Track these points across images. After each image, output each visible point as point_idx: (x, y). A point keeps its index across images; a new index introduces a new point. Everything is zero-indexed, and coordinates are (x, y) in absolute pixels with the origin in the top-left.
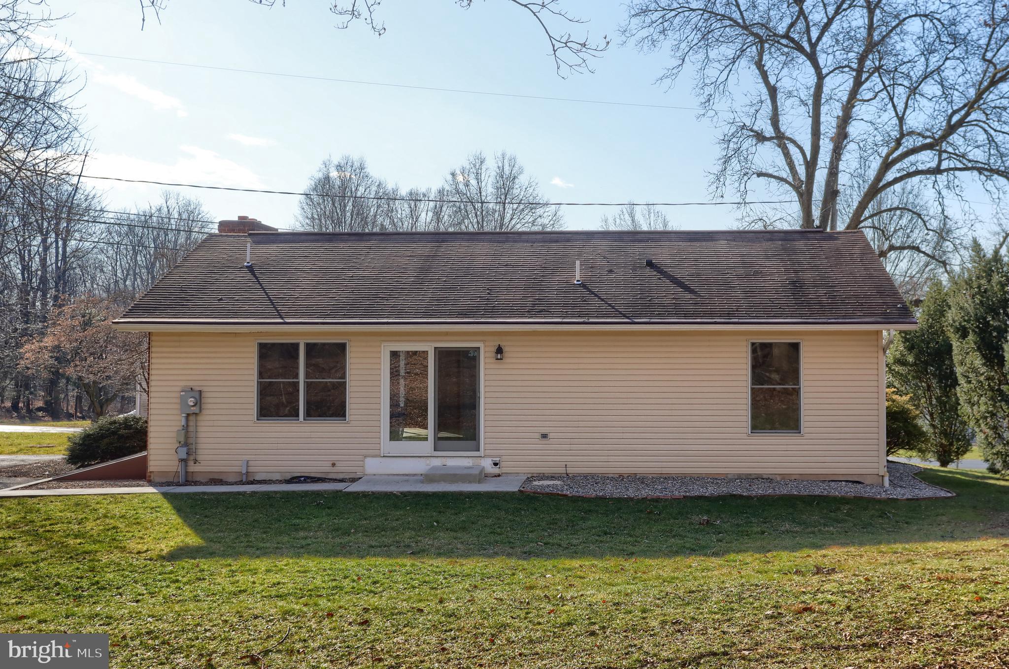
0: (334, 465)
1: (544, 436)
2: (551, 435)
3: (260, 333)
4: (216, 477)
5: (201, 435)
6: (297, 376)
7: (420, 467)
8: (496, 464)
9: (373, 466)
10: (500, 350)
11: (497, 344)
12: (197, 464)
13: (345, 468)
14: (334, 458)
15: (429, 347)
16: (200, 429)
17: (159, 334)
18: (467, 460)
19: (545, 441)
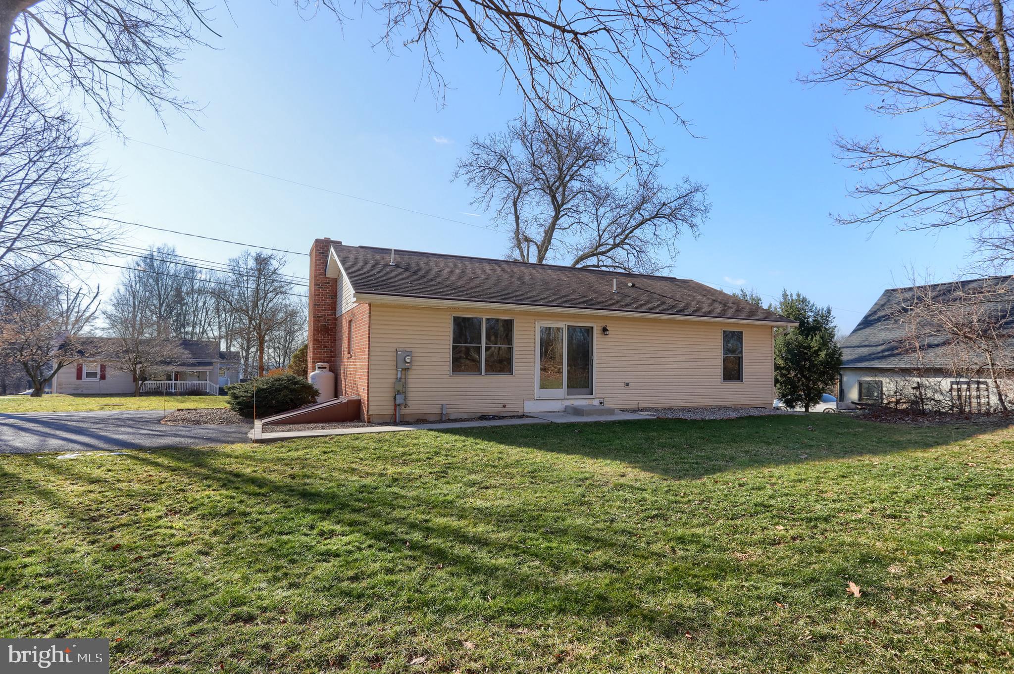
0: (504, 406)
1: (627, 385)
2: (630, 384)
3: (454, 309)
4: (421, 417)
5: (410, 385)
6: (480, 343)
7: (558, 406)
8: (601, 403)
9: (530, 407)
10: (605, 330)
11: (604, 325)
12: (407, 408)
13: (512, 408)
14: (505, 402)
15: (563, 325)
16: (409, 381)
17: (378, 306)
18: (587, 401)
19: (627, 388)
